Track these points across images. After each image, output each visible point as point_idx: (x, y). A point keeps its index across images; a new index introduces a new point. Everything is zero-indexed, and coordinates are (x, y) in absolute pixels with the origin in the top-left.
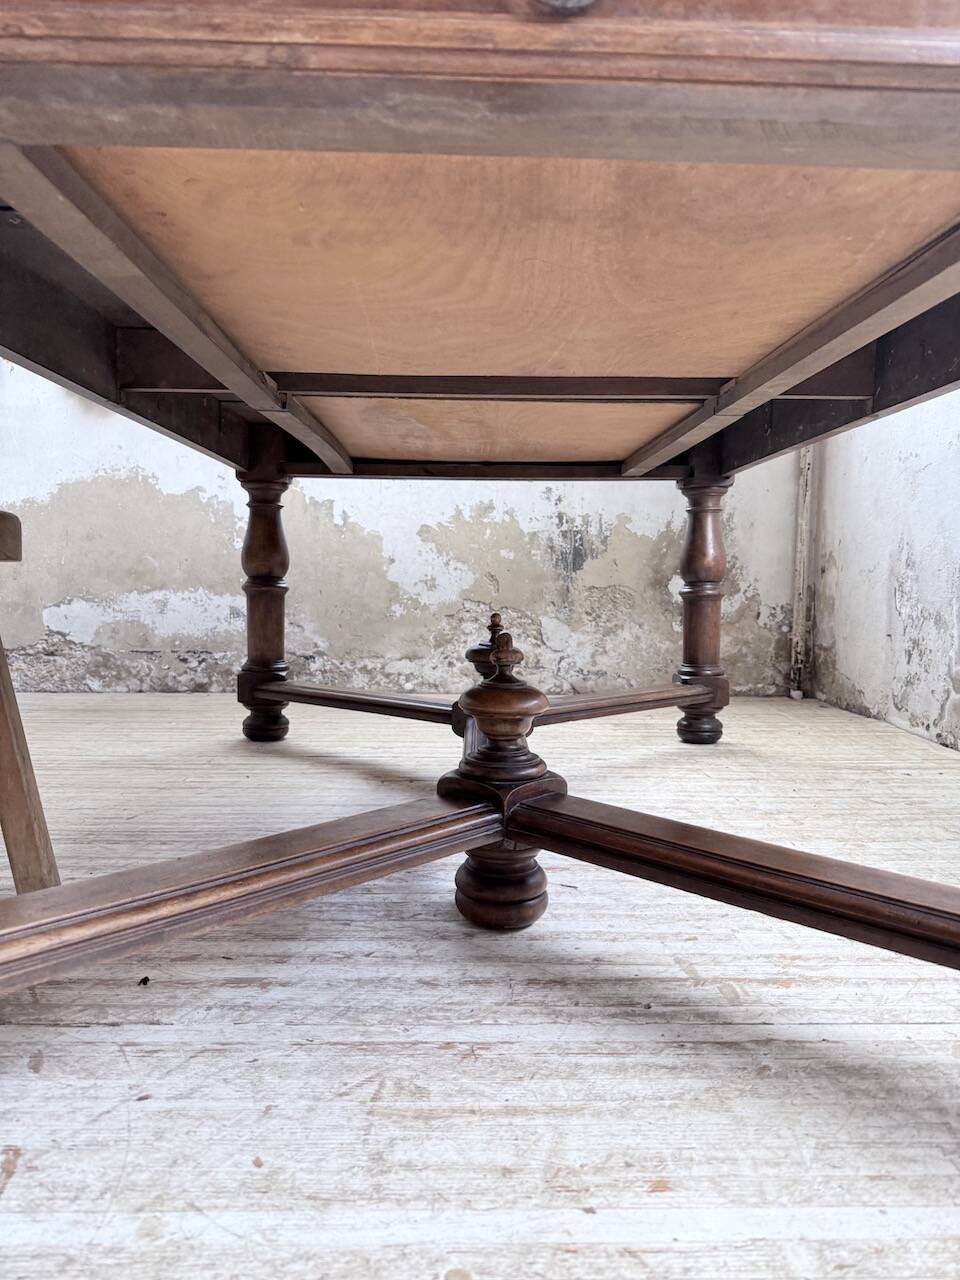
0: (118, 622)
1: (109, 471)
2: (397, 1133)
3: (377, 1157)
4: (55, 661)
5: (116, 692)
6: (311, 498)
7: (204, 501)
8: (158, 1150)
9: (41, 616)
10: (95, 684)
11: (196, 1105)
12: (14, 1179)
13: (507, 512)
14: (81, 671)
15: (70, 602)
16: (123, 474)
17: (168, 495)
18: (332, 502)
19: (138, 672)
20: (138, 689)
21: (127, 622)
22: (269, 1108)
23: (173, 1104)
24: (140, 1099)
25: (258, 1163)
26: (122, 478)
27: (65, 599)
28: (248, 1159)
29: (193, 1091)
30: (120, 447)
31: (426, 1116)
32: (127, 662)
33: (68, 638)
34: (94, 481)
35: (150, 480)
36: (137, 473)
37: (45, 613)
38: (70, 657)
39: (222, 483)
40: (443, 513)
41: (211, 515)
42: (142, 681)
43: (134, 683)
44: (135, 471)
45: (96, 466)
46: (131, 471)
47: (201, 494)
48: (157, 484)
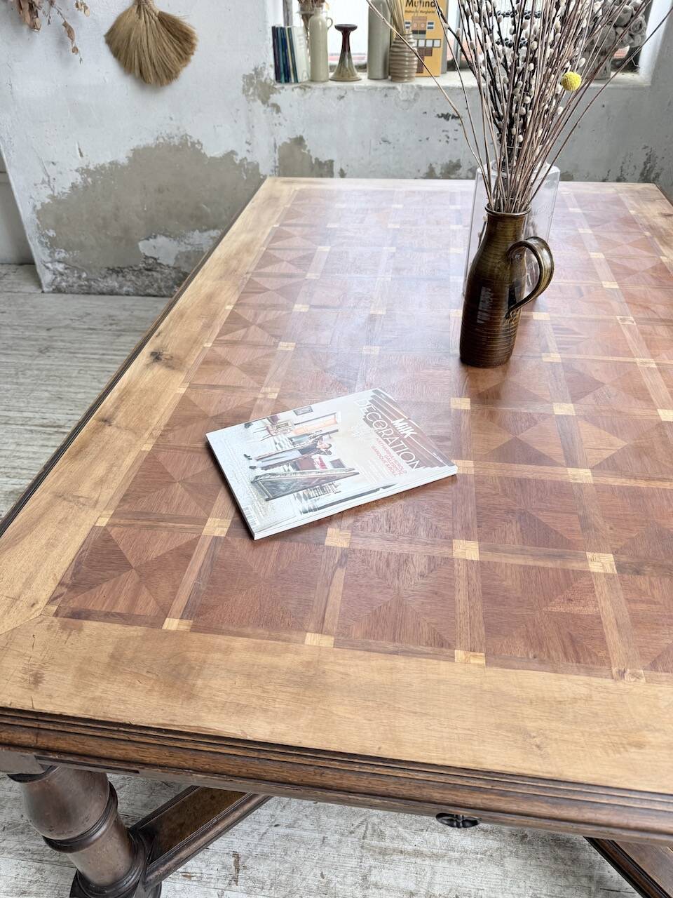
0: (189, 252)
1: (166, 138)
2: (372, 863)
3: (365, 878)
4: (153, 275)
6: (317, 159)
7: (238, 162)
8: (287, 863)
9: (138, 246)
11: (296, 832)
12: (240, 874)
13: (470, 170)
14: (171, 283)
15: (155, 237)
16: (176, 141)
17: (211, 157)
18: (332, 162)
21: (194, 251)
22: (324, 838)
23: (288, 831)
24: (276, 826)
25: (322, 876)
26: (177, 144)
27: (151, 235)
28: (318, 872)
29: (295, 822)
30: (171, 119)
31: (383, 852)
33: (159, 261)
34: (157, 146)
35: (197, 146)
36: (187, 140)
37: (141, 244)
38: (162, 273)
39: (249, 148)
40: (419, 171)
41: (243, 173)
44: (185, 138)
45: (156, 134)
46: (182, 138)
47: (234, 156)
48: (202, 149)
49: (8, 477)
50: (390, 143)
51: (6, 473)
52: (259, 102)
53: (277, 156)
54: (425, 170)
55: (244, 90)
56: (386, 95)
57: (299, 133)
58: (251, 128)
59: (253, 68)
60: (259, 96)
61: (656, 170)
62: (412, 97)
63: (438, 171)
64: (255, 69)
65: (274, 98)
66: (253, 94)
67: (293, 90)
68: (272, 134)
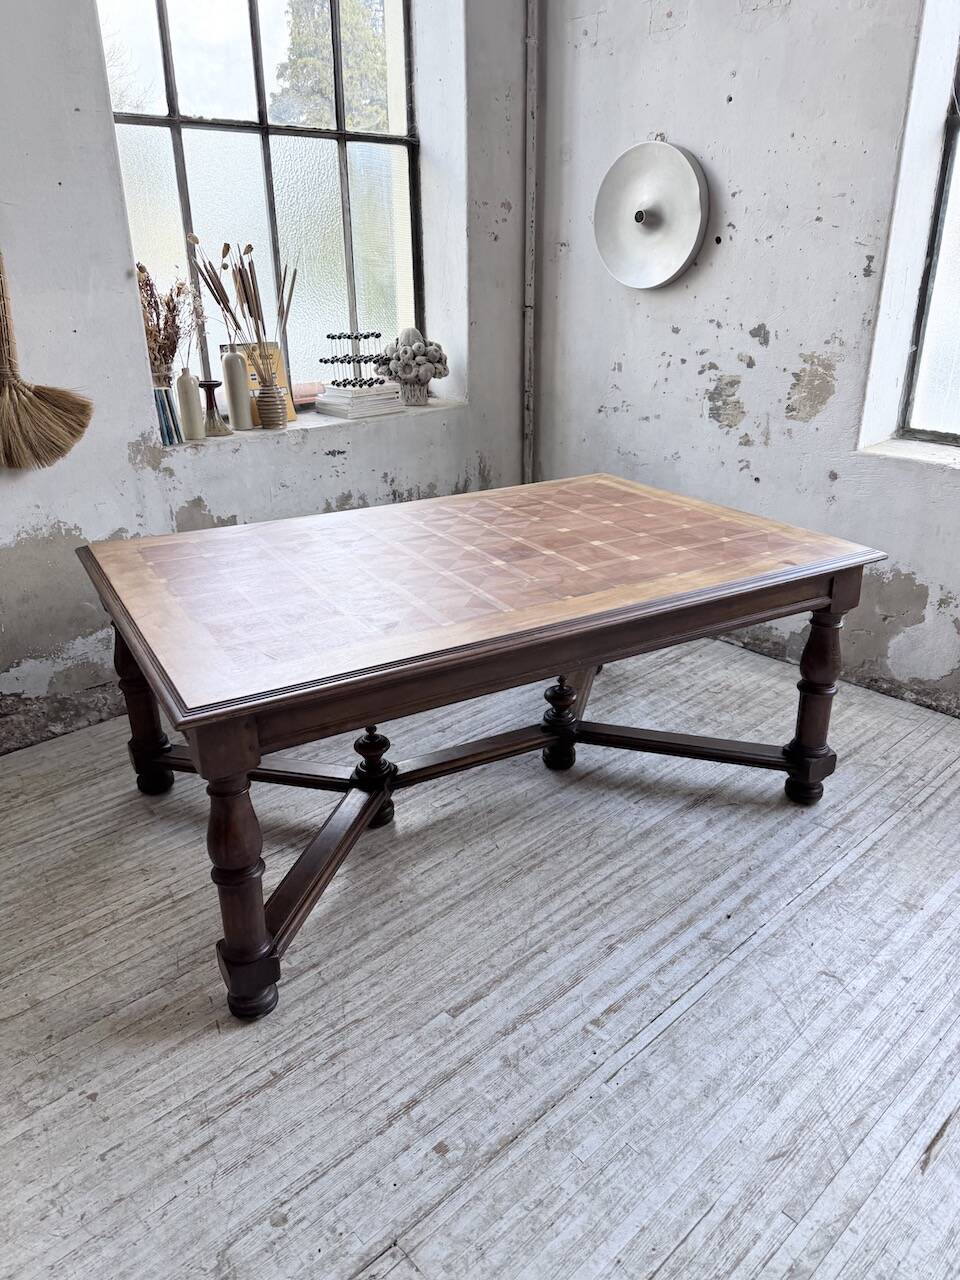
0: (69, 669)
1: (31, 532)
4: (12, 721)
5: (79, 729)
6: (219, 518)
10: (58, 728)
13: (361, 498)
14: (43, 721)
15: (18, 665)
16: (45, 532)
19: (96, 705)
20: (99, 718)
21: (77, 665)
26: (46, 536)
27: (12, 663)
30: (38, 507)
32: (83, 700)
33: (24, 696)
34: (18, 544)
35: (74, 532)
36: (60, 528)
39: (140, 520)
40: (318, 508)
42: (100, 711)
43: (94, 716)
44: (57, 527)
45: (16, 529)
46: (53, 527)
47: (124, 535)
48: (81, 534)
49: (203, 962)
50: (288, 487)
51: (194, 962)
52: (149, 468)
53: (174, 524)
54: (323, 506)
55: (130, 458)
56: (278, 442)
57: (196, 494)
58: (141, 498)
59: (139, 434)
60: (149, 463)
61: (487, 468)
62: (300, 440)
63: (334, 505)
64: (142, 435)
65: (166, 462)
66: (141, 461)
67: (185, 450)
68: (167, 501)
